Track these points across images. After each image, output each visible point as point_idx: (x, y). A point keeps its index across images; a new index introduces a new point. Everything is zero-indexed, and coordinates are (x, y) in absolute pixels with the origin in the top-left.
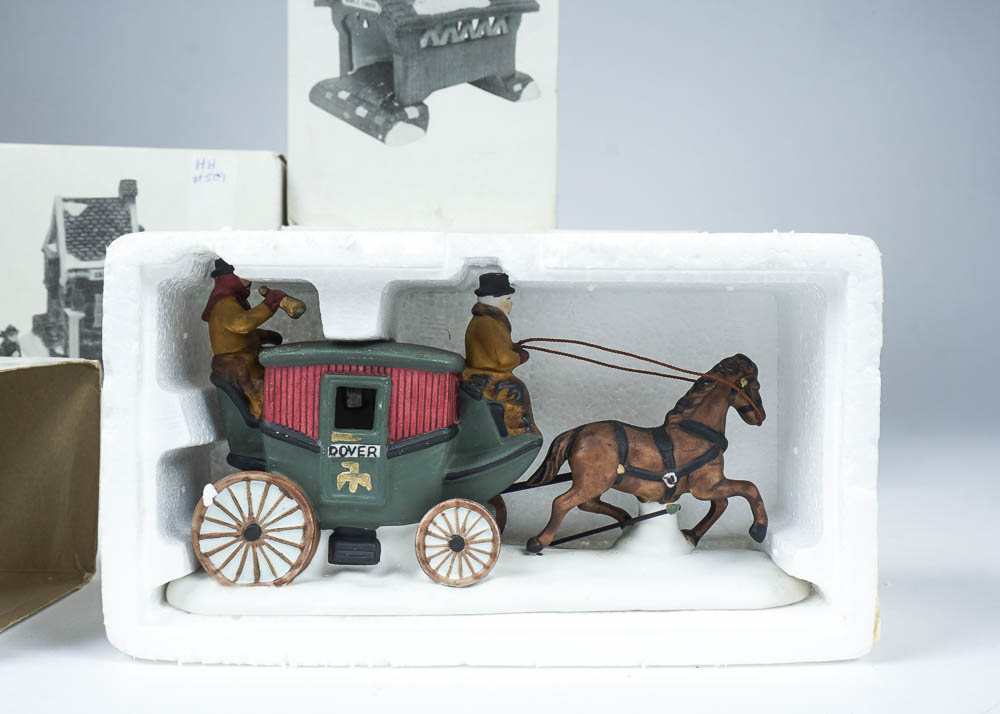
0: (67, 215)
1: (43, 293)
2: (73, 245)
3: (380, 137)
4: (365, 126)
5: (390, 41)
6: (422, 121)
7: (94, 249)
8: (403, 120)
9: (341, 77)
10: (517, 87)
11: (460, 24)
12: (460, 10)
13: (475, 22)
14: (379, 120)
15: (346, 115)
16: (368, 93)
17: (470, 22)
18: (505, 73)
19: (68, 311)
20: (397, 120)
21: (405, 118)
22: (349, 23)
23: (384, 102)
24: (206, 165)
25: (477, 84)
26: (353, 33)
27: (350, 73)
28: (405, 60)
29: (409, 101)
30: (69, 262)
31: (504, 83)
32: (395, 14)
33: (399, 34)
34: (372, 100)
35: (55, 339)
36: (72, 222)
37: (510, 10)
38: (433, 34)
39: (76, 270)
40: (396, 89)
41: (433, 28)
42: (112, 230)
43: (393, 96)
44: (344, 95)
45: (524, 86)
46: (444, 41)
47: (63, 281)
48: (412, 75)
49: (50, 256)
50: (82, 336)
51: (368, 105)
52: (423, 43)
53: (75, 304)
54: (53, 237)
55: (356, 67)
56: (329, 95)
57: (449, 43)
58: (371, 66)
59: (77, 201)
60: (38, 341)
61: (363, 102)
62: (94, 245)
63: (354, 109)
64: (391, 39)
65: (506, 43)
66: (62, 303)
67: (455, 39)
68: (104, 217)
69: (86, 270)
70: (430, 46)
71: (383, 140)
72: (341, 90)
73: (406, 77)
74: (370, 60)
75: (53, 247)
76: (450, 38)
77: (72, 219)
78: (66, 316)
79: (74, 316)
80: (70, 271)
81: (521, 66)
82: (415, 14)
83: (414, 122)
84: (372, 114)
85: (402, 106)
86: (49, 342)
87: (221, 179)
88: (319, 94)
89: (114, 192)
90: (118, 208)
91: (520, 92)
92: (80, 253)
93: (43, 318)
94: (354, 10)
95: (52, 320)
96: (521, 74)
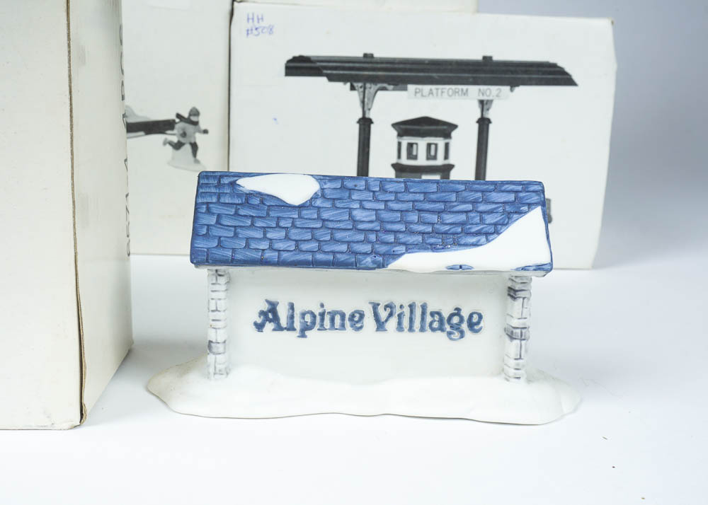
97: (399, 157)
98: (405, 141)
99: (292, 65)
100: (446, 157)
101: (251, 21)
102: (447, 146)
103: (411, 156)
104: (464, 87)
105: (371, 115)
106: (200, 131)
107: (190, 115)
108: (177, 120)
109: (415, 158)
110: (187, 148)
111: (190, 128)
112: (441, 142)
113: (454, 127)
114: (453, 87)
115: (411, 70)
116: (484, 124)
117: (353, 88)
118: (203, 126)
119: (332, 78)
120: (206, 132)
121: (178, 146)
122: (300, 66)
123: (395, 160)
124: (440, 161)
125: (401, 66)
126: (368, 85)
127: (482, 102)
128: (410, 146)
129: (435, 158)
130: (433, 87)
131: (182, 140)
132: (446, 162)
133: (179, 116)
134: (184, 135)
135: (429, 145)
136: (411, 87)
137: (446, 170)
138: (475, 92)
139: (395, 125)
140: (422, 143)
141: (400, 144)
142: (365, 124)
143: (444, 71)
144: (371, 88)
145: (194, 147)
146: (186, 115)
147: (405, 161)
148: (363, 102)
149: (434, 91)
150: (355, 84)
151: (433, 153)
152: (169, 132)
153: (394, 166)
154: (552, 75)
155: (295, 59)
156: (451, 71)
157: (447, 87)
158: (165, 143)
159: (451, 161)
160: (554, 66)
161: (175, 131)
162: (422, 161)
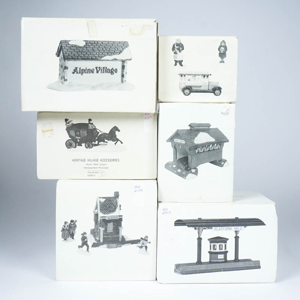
0: (100, 202)
1: (93, 223)
2: (102, 210)
3: (184, 178)
4: (180, 175)
5: (187, 151)
6: (196, 173)
7: (107, 211)
8: (191, 173)
9: (174, 161)
10: (223, 163)
11: (207, 146)
12: (207, 142)
13: (211, 146)
14: (184, 173)
15: (175, 172)
16: (181, 166)
17: (210, 146)
18: (219, 159)
19: (100, 228)
20: (189, 173)
21: (191, 172)
22: (176, 147)
23: (185, 168)
24: (138, 187)
25: (211, 162)
26: (177, 149)
27: (176, 160)
28: (192, 156)
29: (192, 168)
30: (101, 215)
31: (219, 162)
32: (189, 144)
33: (190, 149)
34: (182, 167)
35: (96, 235)
36: (101, 204)
37: (221, 142)
38: (199, 149)
39: (103, 217)
40: (189, 165)
41: (199, 147)
42: (112, 206)
43: (188, 166)
44: (174, 166)
45: (224, 163)
46: (202, 151)
47: (99, 220)
48: (193, 160)
49: (95, 213)
50: (104, 235)
51: (181, 169)
52: (197, 151)
53: (102, 226)
54: (96, 208)
55: (178, 159)
56: (170, 166)
57: (204, 151)
58: (182, 158)
59: (103, 198)
60: (92, 236)
61: (180, 168)
62: (107, 210)
63: (177, 170)
64: (188, 151)
65: (220, 151)
66: (99, 226)
67: (205, 150)
68: (110, 202)
69: (105, 217)
70: (198, 152)
71: (185, 178)
72: (174, 165)
73: (192, 161)
74: (182, 156)
75: (96, 211)
76: (204, 150)
77: (101, 203)
78: (100, 229)
79: (102, 229)
80: (101, 217)
81: (224, 157)
82: (194, 144)
83: (194, 173)
84: (182, 171)
85: (191, 169)
86: (95, 236)
87: (142, 191)
88: (167, 166)
89: (112, 195)
90: (114, 200)
91: (223, 164)
92: (103, 212)
93: (94, 230)
94: (177, 143)
95: (96, 230)
96: (223, 159)
97: (211, 249)
98: (212, 245)
99: (176, 222)
100: (225, 249)
101: (164, 210)
102: (225, 245)
103: (214, 249)
104: (230, 227)
105: (201, 237)
106: (148, 243)
107: (145, 238)
108: (141, 240)
109: (216, 249)
110: (144, 248)
111: (145, 242)
112: (224, 244)
113: (228, 239)
114: (227, 227)
115: (213, 223)
116: (237, 238)
117: (195, 229)
118: (149, 241)
119: (189, 226)
120: (150, 243)
121: (141, 247)
122: (179, 223)
123: (209, 250)
124: (224, 250)
125: (210, 221)
126: (200, 228)
127: (236, 231)
128: (214, 246)
129: (222, 249)
130: (220, 227)
131: (142, 245)
132: (226, 250)
133: (141, 238)
134: (143, 244)
135: (220, 245)
136: (214, 228)
137: (225, 253)
138: (233, 228)
139: (208, 240)
140: (218, 245)
141: (211, 245)
142: (200, 239)
143: (224, 222)
144: (201, 228)
145: (146, 247)
146: (144, 238)
147: (212, 250)
148: (199, 233)
149: (221, 229)
150: (196, 228)
151: (221, 248)
152: (138, 243)
153: (209, 252)
154: (257, 222)
155: (177, 221)
156: (226, 222)
157: (225, 227)
158: (137, 247)
159: (227, 250)
160: (258, 219)
161: (140, 243)
162: (218, 250)
